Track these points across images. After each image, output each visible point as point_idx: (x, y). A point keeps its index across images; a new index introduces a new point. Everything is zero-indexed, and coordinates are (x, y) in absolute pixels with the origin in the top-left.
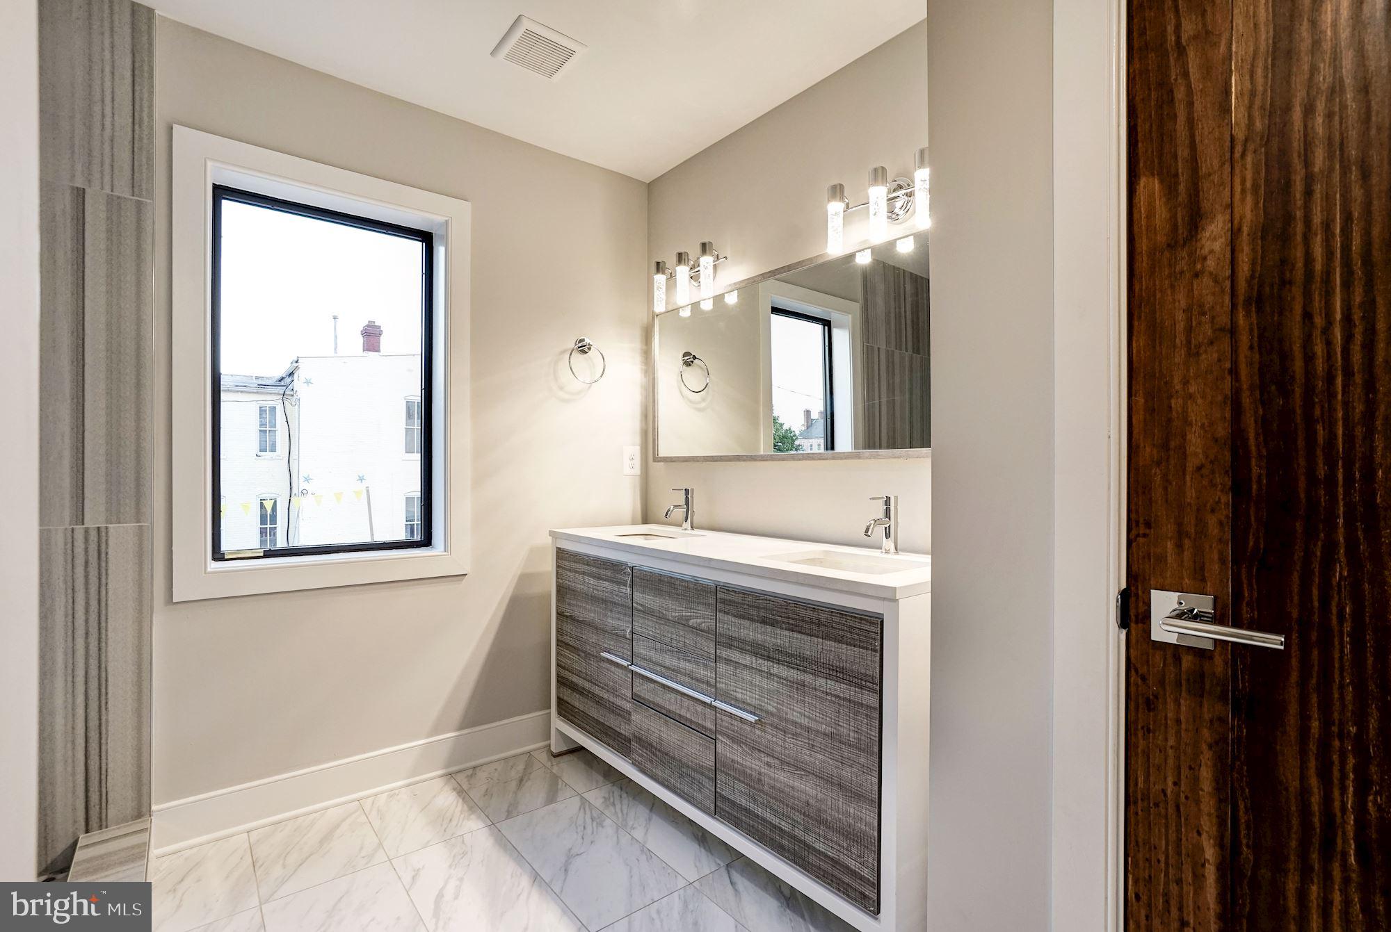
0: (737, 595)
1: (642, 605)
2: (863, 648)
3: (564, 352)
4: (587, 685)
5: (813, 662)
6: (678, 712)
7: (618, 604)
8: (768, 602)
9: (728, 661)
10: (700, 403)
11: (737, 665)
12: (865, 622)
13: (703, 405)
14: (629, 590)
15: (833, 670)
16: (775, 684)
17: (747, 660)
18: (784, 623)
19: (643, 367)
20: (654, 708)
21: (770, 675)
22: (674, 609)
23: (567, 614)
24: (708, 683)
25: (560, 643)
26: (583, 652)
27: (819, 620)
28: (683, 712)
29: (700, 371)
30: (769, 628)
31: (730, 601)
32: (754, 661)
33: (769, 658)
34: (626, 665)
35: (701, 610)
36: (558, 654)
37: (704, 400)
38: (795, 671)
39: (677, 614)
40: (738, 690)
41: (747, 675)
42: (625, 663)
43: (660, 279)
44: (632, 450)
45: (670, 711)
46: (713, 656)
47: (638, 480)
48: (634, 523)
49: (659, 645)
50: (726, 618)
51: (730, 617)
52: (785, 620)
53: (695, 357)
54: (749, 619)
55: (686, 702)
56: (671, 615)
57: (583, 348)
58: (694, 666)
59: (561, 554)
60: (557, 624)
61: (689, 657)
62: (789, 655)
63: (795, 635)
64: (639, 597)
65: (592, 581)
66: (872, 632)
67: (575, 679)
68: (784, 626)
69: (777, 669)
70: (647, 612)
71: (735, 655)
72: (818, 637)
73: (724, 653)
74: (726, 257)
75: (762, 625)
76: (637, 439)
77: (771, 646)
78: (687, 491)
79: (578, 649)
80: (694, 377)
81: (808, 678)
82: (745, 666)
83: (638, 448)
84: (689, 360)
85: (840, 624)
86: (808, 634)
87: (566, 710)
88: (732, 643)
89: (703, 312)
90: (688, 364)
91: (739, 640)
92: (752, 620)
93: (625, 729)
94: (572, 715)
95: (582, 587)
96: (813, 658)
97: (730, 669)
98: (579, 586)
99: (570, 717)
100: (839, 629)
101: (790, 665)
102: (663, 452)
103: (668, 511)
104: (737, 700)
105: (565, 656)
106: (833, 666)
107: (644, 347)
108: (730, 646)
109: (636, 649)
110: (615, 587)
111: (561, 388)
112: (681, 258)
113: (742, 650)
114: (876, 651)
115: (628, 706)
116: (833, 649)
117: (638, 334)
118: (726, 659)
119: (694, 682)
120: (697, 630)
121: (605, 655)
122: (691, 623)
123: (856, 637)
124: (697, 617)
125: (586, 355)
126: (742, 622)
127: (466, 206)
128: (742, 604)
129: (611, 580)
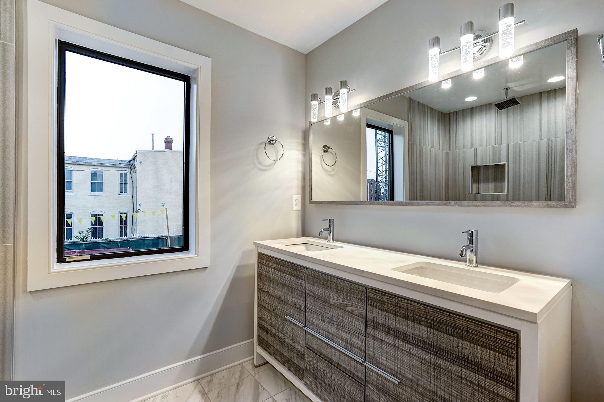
0: (383, 296)
1: (312, 292)
2: (499, 352)
3: (262, 143)
4: (276, 332)
5: (449, 353)
6: (337, 361)
7: (296, 289)
8: (409, 305)
9: (376, 338)
10: (331, 172)
11: (382, 341)
12: (500, 334)
13: (333, 173)
14: (303, 282)
15: (468, 363)
16: (414, 361)
17: (390, 340)
18: (423, 321)
19: (303, 152)
20: (320, 355)
21: (410, 354)
22: (334, 297)
23: (264, 290)
24: (360, 349)
25: (259, 305)
26: (273, 312)
27: (455, 324)
28: (341, 363)
29: (331, 155)
30: (409, 323)
31: (377, 299)
32: (397, 342)
33: (409, 342)
34: (302, 326)
35: (355, 302)
36: (258, 311)
37: (333, 170)
38: (432, 356)
39: (337, 302)
40: (383, 358)
41: (391, 351)
42: (301, 325)
43: (314, 103)
44: (297, 197)
45: (331, 359)
46: (364, 333)
47: (300, 213)
48: (298, 236)
49: (324, 318)
50: (374, 310)
51: (377, 310)
52: (424, 319)
53: (329, 148)
54: (392, 313)
55: (343, 357)
56: (332, 301)
57: (271, 142)
58: (349, 336)
59: (261, 256)
60: (258, 294)
61: (345, 329)
62: (425, 343)
63: (432, 331)
64: (310, 287)
65: (280, 274)
66: (508, 342)
67: (268, 327)
68: (423, 323)
69: (415, 351)
70: (316, 297)
71: (381, 335)
72: (454, 336)
73: (372, 332)
74: (355, 90)
75: (403, 319)
76: (300, 191)
77: (411, 335)
78: (330, 221)
79: (271, 311)
80: (329, 159)
81: (444, 363)
82: (389, 344)
83: (300, 196)
84: (326, 149)
85: (475, 330)
86: (444, 333)
87: (262, 343)
88: (378, 326)
89: (339, 122)
90: (325, 151)
91: (385, 326)
92: (395, 315)
93: (300, 363)
94: (267, 347)
95: (273, 276)
96: (449, 350)
97: (377, 344)
98: (272, 275)
99: (266, 348)
100: (474, 334)
101: (427, 351)
102: (314, 198)
103: (321, 232)
104: (382, 364)
105: (262, 313)
106: (468, 360)
107: (303, 142)
108: (377, 329)
109: (307, 318)
110: (294, 279)
111: (260, 163)
112: (328, 91)
113: (387, 333)
114: (513, 358)
115: (302, 350)
116: (468, 348)
117: (300, 135)
118: (374, 336)
119: (348, 345)
120: (351, 314)
121: (287, 317)
122: (347, 308)
123: (491, 343)
124: (352, 306)
125: (273, 145)
126: (387, 314)
127: (209, 60)
128: (387, 303)
129: (291, 275)
